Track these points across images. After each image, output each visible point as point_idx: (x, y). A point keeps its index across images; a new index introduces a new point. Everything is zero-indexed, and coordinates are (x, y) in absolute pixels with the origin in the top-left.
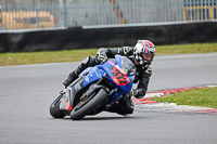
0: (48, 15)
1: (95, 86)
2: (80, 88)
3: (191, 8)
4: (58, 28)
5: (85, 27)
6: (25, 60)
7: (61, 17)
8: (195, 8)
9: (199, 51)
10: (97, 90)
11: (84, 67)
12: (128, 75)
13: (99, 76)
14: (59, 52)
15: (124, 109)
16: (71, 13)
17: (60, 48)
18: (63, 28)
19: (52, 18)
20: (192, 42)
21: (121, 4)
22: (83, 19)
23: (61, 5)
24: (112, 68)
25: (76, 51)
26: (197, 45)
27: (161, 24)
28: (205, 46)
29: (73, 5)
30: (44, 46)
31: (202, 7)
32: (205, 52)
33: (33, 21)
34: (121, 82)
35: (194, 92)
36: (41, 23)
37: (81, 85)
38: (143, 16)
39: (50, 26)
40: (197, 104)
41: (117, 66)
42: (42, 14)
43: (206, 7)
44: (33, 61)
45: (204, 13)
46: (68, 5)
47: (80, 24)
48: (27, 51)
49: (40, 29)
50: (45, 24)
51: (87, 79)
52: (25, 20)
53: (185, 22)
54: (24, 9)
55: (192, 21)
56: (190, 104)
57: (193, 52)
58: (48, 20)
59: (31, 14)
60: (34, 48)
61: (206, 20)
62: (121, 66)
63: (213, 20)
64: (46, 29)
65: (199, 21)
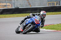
0: (9, 4)
1: (30, 24)
2: (25, 25)
3: (50, 2)
4: (12, 8)
5: (20, 8)
6: (3, 17)
7: (13, 5)
8: (51, 2)
9: (52, 14)
10: (30, 26)
11: (26, 19)
12: (39, 21)
13: (31, 21)
14: (12, 15)
15: (37, 31)
16: (16, 4)
17: (13, 13)
18: (13, 8)
19: (10, 5)
20: (50, 12)
21: (30, 1)
22: (19, 5)
23: (13, 2)
24: (34, 19)
25: (17, 14)
26: (51, 13)
27: (41, 7)
28: (54, 13)
29: (17, 1)
30: (8, 13)
31: (53, 2)
32: (53, 15)
33: (5, 6)
34: (37, 23)
35: (50, 26)
36: (7, 7)
37: (26, 24)
38: (36, 5)
39: (10, 7)
40: (51, 29)
41: (36, 18)
42: (8, 4)
43: (54, 2)
44: (5, 17)
45: (53, 4)
46: (15, 1)
47: (18, 7)
48: (4, 14)
49: (7, 8)
50: (9, 7)
51: (27, 22)
52: (3, 6)
53: (48, 6)
54: (3, 3)
55: (50, 6)
56: (49, 29)
57: (50, 15)
58: (9, 5)
59: (4, 4)
60: (6, 13)
61: (54, 6)
62: (37, 18)
63: (56, 6)
64: (9, 8)
65: (52, 6)
